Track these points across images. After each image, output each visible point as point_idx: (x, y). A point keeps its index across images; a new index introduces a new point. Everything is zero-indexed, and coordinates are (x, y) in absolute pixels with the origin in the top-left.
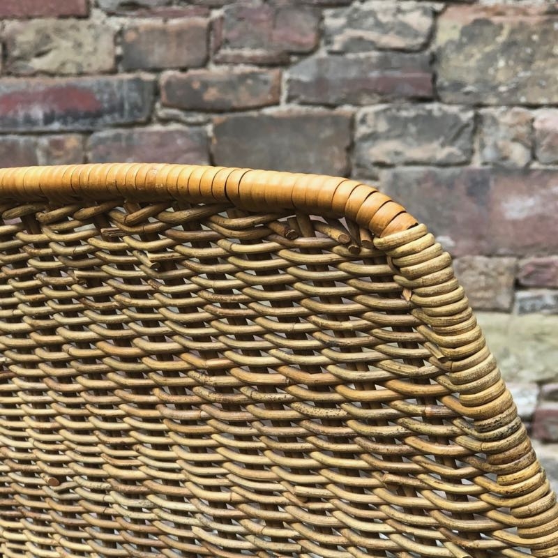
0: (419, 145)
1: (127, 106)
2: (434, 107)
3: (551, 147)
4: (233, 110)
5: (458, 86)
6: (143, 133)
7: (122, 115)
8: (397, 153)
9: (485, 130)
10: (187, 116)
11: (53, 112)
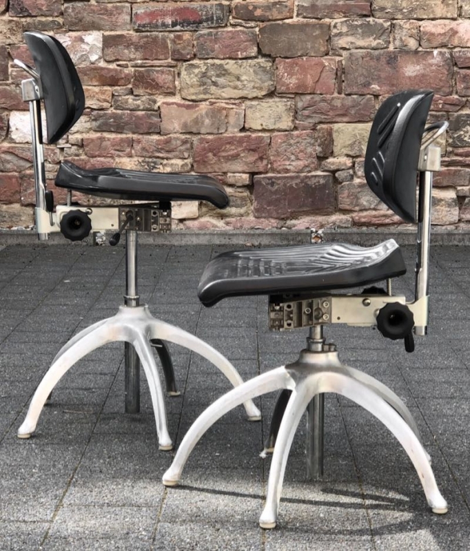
0: (363, 39)
1: (215, 18)
2: (371, 19)
3: (429, 40)
4: (269, 20)
5: (382, 9)
6: (223, 31)
7: (212, 23)
8: (352, 43)
9: (396, 31)
10: (246, 23)
11: (176, 20)
